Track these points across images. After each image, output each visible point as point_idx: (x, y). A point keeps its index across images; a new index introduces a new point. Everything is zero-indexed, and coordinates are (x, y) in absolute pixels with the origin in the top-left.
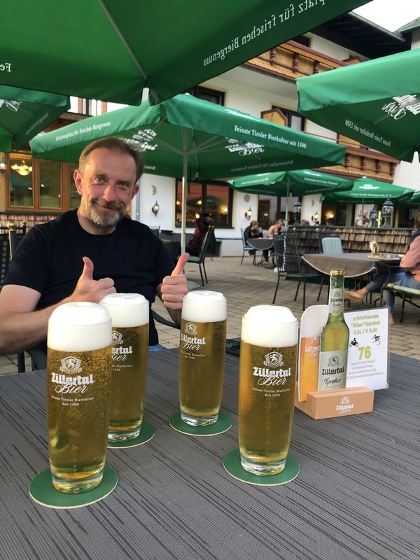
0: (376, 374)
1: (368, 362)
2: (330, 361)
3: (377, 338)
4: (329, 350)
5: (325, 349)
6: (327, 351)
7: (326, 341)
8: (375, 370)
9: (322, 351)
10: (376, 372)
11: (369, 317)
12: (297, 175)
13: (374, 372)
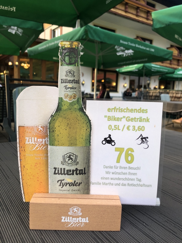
0: (141, 186)
1: (130, 168)
2: (64, 159)
3: (144, 139)
4: (63, 145)
5: (56, 143)
6: (58, 145)
7: (57, 133)
8: (140, 180)
9: (52, 144)
10: (141, 183)
11: (132, 111)
12: (149, 66)
13: (138, 183)
